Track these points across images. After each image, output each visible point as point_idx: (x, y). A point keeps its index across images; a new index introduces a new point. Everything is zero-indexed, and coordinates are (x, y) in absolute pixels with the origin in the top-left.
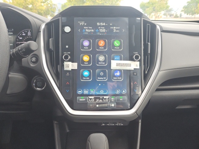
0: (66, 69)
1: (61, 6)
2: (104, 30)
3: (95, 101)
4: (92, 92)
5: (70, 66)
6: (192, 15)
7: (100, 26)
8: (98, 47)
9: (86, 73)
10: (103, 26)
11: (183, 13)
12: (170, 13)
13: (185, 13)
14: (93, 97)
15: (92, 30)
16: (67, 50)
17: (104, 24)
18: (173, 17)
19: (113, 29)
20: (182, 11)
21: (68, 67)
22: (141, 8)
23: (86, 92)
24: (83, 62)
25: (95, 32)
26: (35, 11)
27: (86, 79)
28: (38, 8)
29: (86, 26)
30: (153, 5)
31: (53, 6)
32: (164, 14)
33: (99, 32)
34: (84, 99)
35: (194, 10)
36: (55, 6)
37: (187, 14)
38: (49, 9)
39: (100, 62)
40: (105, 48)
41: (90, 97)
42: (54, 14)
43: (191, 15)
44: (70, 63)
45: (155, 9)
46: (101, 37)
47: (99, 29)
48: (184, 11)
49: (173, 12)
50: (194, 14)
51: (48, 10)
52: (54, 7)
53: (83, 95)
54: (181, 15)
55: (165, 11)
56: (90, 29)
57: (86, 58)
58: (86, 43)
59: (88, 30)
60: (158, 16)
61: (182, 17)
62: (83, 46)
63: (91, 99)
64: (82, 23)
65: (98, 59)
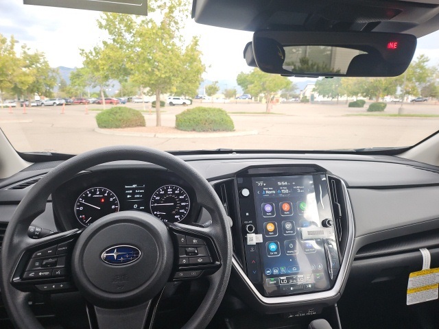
0: (249, 243)
1: (70, 75)
2: (287, 191)
3: (288, 282)
4: (283, 270)
5: (254, 239)
6: (333, 98)
7: (282, 186)
8: (283, 212)
9: (273, 247)
10: (285, 186)
11: (316, 94)
12: (292, 93)
13: (320, 93)
14: (285, 278)
15: (274, 192)
16: (248, 218)
17: (286, 183)
18: (299, 101)
19: (296, 189)
20: (314, 90)
21: (252, 240)
22: (239, 84)
23: (276, 272)
24: (268, 232)
25: (276, 194)
26: (9, 84)
27: (274, 255)
28: (17, 80)
29: (265, 187)
30: (261, 78)
31: (50, 74)
32: (282, 96)
33: (281, 193)
34: (274, 280)
35: (336, 89)
36: (54, 74)
37: (324, 96)
38: (41, 81)
39: (288, 230)
40: (291, 213)
41: (282, 278)
42: (51, 90)
43: (331, 98)
44: (254, 235)
45: (265, 86)
46: (285, 200)
47: (281, 190)
48: (317, 90)
49: (297, 92)
50: (335, 96)
51: (38, 81)
52: (53, 76)
53: (272, 276)
54: (313, 97)
55: (284, 90)
56: (271, 190)
57: (270, 227)
58: (268, 208)
59: (269, 192)
60: (272, 100)
61: (315, 100)
62: (265, 212)
63: (283, 280)
64: (260, 184)
65: (284, 227)
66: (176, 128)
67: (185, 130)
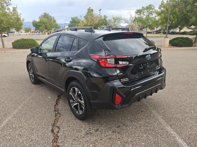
66: (13, 48)
67: (18, 49)
